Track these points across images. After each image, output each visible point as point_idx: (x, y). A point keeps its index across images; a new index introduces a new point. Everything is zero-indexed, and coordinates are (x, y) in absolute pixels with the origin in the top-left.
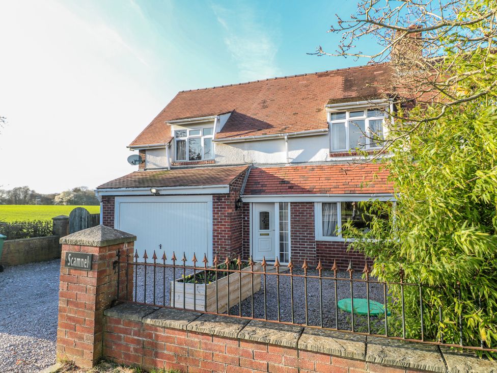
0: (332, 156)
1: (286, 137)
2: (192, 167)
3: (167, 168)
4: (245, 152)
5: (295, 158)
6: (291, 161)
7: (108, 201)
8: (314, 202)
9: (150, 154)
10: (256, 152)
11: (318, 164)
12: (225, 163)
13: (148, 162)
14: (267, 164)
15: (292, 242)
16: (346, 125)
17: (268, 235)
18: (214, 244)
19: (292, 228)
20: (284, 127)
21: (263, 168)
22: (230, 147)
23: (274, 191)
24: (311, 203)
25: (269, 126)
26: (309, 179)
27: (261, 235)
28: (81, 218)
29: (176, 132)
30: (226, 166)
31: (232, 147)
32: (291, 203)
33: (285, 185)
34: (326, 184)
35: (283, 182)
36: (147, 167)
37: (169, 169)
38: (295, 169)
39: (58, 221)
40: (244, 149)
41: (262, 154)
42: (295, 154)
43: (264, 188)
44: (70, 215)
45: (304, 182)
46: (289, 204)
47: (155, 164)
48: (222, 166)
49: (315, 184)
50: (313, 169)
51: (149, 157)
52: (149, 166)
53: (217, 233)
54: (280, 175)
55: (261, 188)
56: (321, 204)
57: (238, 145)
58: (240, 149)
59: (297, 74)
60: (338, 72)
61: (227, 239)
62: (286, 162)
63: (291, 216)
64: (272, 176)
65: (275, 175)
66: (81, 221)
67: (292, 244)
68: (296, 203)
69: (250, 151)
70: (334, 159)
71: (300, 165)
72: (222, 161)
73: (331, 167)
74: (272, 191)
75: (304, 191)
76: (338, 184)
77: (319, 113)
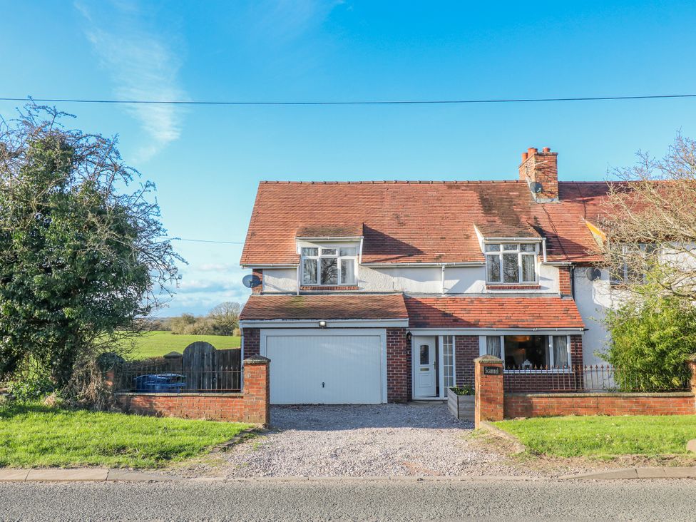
0: (488, 288)
1: (443, 267)
2: (328, 294)
3: (295, 293)
4: (395, 279)
5: (450, 288)
6: (446, 291)
7: (251, 334)
8: (478, 336)
9: (269, 275)
10: (408, 280)
11: (476, 296)
12: (371, 291)
13: (266, 284)
14: (420, 294)
15: (457, 375)
16: (501, 258)
17: (428, 369)
18: (388, 380)
19: (456, 362)
20: (437, 254)
21: (418, 298)
22: (376, 272)
23: (439, 323)
24: (476, 336)
25: (419, 252)
26: (472, 312)
27: (421, 370)
28: (203, 355)
29: (304, 249)
30: (372, 293)
31: (379, 273)
32: (456, 336)
33: (449, 318)
34: (490, 318)
35: (445, 314)
36: (265, 291)
37: (298, 294)
38: (454, 300)
39: (172, 359)
40: (393, 276)
41: (414, 282)
42: (451, 284)
43: (427, 321)
44: (185, 352)
45: (467, 315)
46: (454, 338)
47: (275, 287)
48: (367, 293)
49: (480, 318)
50: (472, 302)
51: (267, 279)
52: (267, 289)
53: (392, 368)
54: (439, 306)
55: (424, 321)
56: (485, 338)
57: (386, 271)
58: (388, 276)
59: (422, 180)
60: (469, 185)
61: (404, 374)
62: (441, 291)
63: (456, 349)
64: (430, 307)
65: (435, 307)
66: (203, 358)
67: (457, 378)
68: (461, 336)
69: (400, 278)
70: (490, 291)
71: (457, 296)
72: (366, 287)
73: (490, 300)
74: (437, 323)
75: (469, 325)
76: (501, 318)
77: (468, 241)
